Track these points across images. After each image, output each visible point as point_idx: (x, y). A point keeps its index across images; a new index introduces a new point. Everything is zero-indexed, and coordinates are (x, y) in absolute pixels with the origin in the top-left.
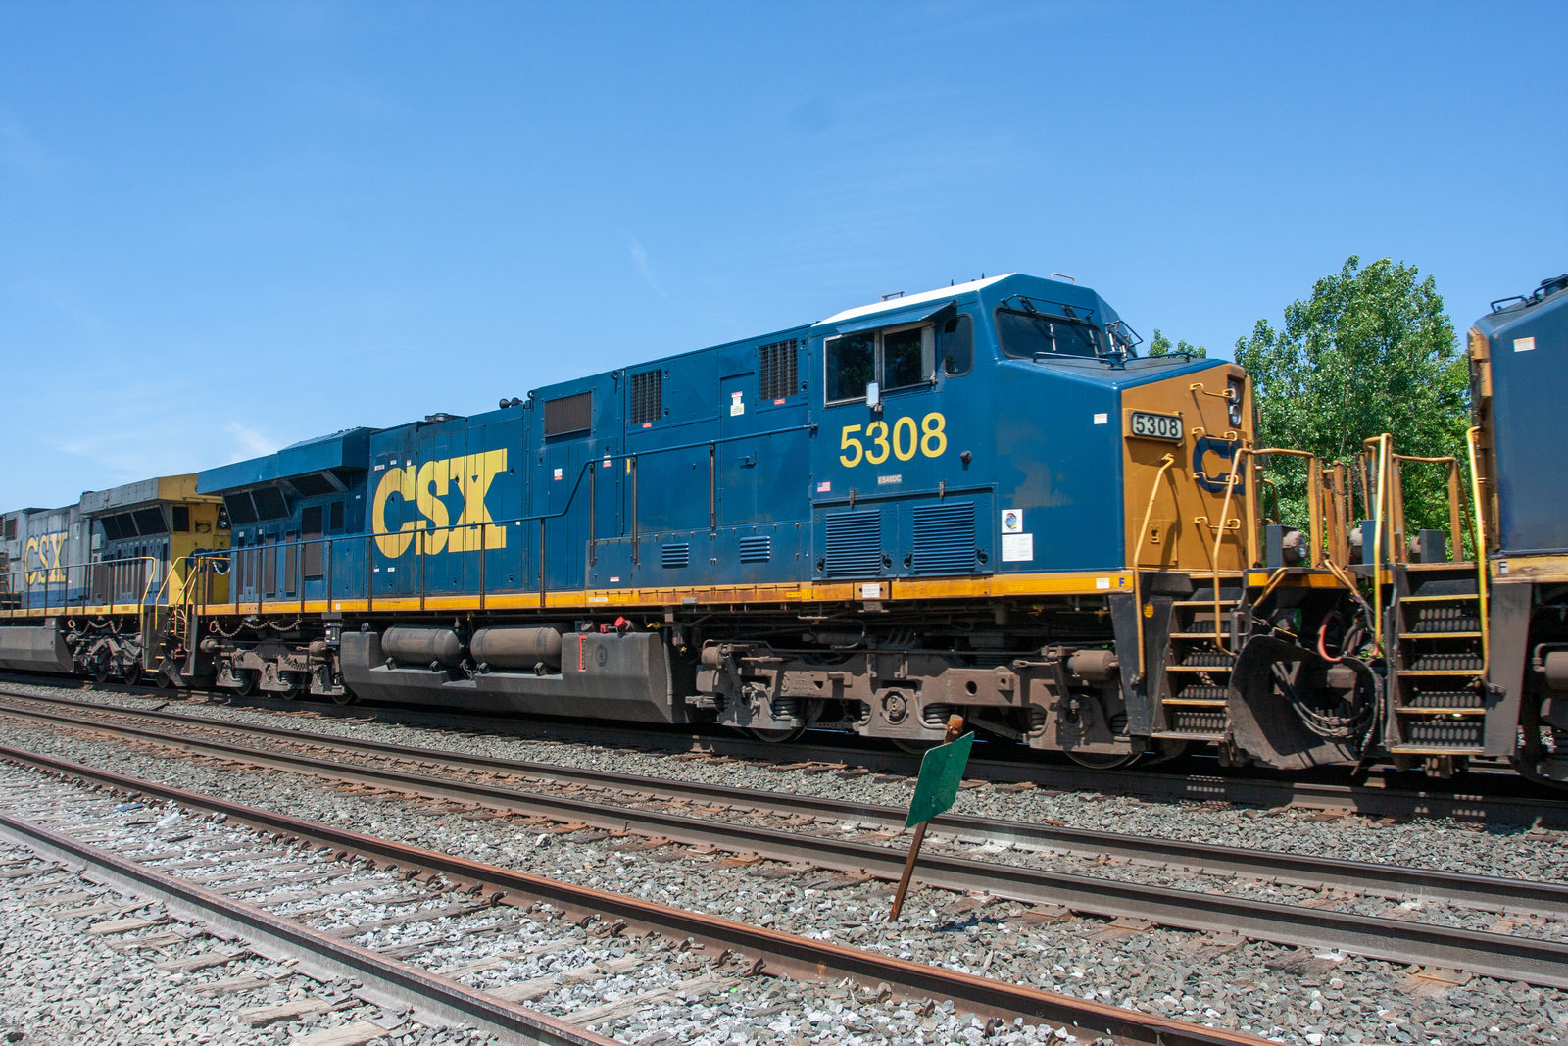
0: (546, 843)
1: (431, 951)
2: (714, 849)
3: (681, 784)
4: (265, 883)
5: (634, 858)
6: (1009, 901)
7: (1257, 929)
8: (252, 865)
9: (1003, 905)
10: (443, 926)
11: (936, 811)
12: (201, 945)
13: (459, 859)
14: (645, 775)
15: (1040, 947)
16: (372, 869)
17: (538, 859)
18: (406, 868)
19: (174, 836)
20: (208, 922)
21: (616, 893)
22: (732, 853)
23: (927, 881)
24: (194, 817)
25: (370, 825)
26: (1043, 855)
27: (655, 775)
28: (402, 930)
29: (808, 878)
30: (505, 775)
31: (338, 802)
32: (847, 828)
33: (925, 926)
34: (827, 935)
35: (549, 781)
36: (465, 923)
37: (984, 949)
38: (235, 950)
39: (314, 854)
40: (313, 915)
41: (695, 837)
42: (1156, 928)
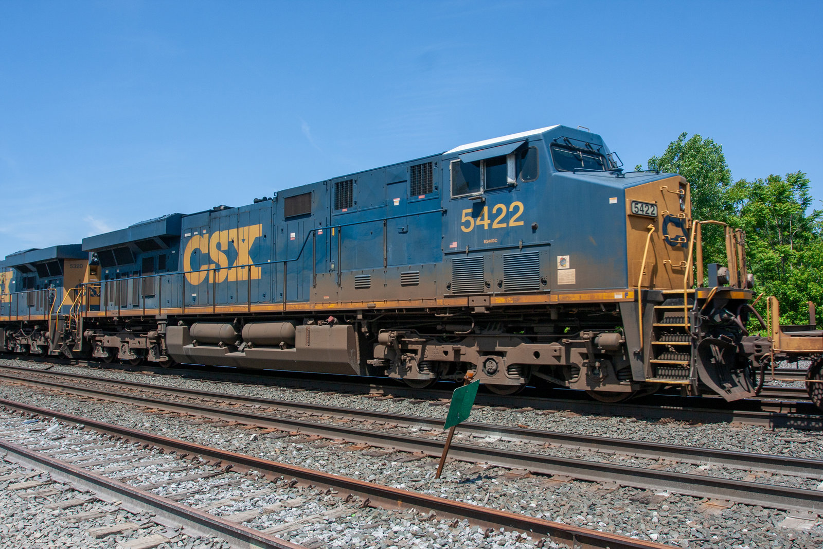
0: (256, 438)
1: (193, 497)
2: (344, 441)
3: (327, 407)
4: (104, 461)
5: (302, 446)
6: (498, 467)
7: (626, 480)
8: (98, 452)
9: (495, 469)
10: (200, 483)
11: (460, 420)
12: (69, 495)
13: (209, 448)
14: (309, 403)
15: (514, 491)
16: (162, 453)
17: (251, 447)
18: (181, 453)
19: (56, 437)
20: (73, 483)
21: (292, 464)
22: (354, 443)
23: (456, 457)
24: (66, 426)
25: (162, 430)
26: (516, 443)
27: (314, 403)
28: (178, 485)
29: (393, 456)
30: (234, 403)
31: (145, 418)
32: (414, 430)
33: (454, 481)
34: (403, 486)
35: (257, 406)
36: (212, 482)
37: (484, 492)
38: (88, 497)
39: (131, 446)
40: (130, 478)
41: (335, 435)
42: (574, 480)
